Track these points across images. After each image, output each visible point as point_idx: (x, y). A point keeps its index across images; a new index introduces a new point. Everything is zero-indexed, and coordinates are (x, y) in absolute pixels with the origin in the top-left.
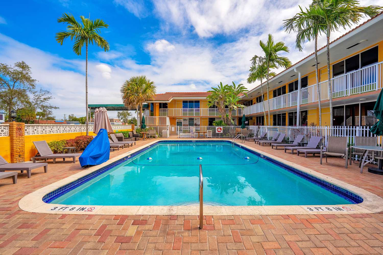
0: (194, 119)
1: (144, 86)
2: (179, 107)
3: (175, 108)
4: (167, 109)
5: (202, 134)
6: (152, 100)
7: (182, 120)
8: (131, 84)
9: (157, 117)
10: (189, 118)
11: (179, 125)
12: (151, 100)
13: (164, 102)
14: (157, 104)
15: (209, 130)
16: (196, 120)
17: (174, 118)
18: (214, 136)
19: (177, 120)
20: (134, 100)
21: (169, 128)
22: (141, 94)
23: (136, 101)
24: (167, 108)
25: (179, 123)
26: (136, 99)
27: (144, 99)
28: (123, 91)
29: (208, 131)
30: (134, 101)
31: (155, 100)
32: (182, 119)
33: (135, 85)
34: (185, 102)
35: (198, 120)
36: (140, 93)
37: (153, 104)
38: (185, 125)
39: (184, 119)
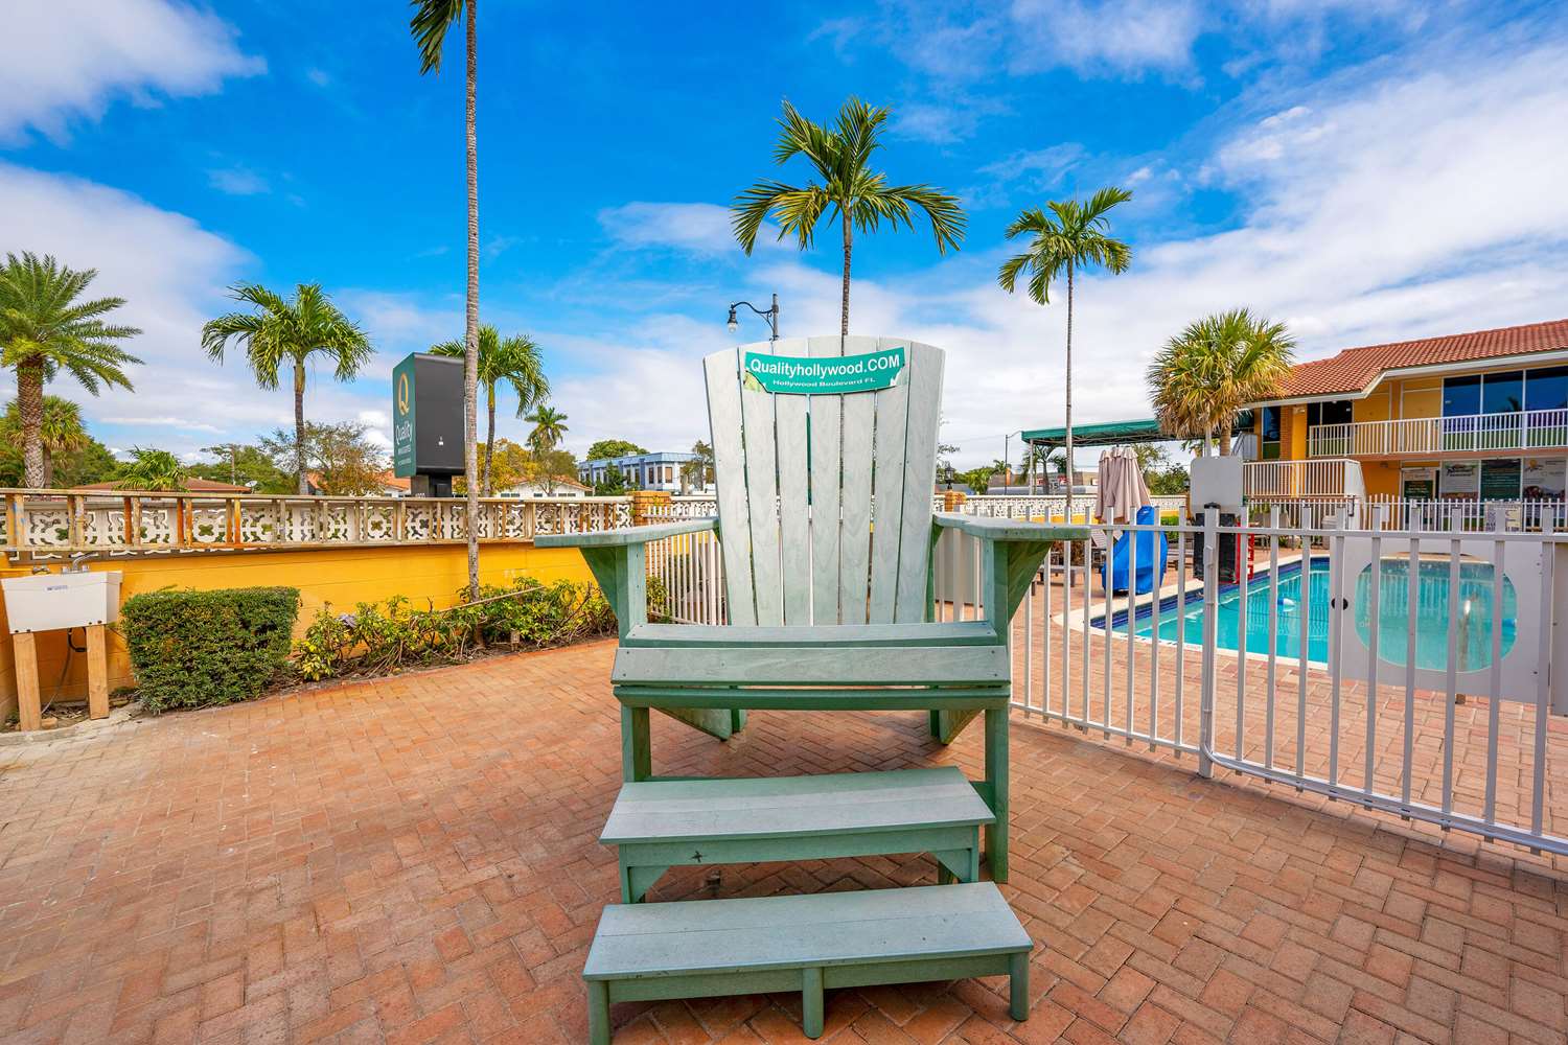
0: (1519, 463)
1: (1242, 347)
2: (1422, 411)
3: (1395, 417)
4: (1346, 425)
6: (1276, 398)
7: (1437, 470)
8: (1190, 351)
9: (1297, 465)
10: (1483, 461)
11: (1417, 495)
12: (1269, 398)
13: (1334, 399)
14: (1296, 410)
16: (1534, 468)
19: (1406, 471)
20: (1198, 406)
21: (1357, 509)
22: (1228, 382)
23: (1209, 411)
24: (1350, 422)
25: (1418, 484)
26: (1208, 401)
27: (1242, 396)
28: (1159, 376)
30: (1200, 409)
31: (1287, 397)
32: (1436, 465)
33: (1206, 351)
34: (1459, 383)
35: (1548, 469)
36: (1223, 378)
37: (1275, 411)
38: (1456, 494)
39: (1447, 467)
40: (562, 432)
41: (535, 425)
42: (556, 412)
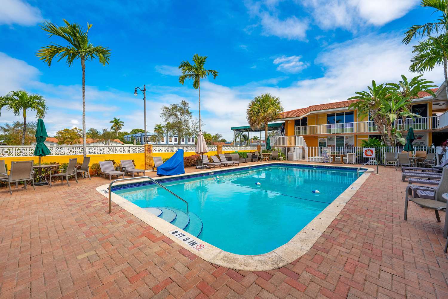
0: (344, 137)
2: (323, 123)
5: (338, 158)
7: (326, 139)
10: (336, 137)
11: (322, 146)
14: (289, 122)
15: (350, 153)
16: (347, 138)
17: (315, 137)
18: (358, 162)
19: (320, 139)
21: (295, 149)
24: (307, 125)
25: (323, 143)
29: (348, 154)
32: (326, 137)
34: (330, 115)
35: (350, 139)
38: (330, 145)
39: (329, 138)
40: (122, 126)
41: (113, 124)
42: (120, 120)
